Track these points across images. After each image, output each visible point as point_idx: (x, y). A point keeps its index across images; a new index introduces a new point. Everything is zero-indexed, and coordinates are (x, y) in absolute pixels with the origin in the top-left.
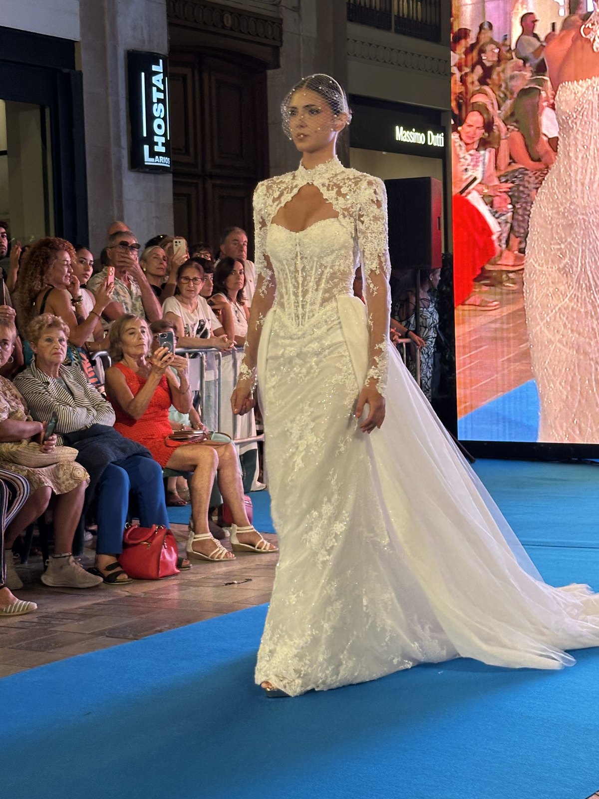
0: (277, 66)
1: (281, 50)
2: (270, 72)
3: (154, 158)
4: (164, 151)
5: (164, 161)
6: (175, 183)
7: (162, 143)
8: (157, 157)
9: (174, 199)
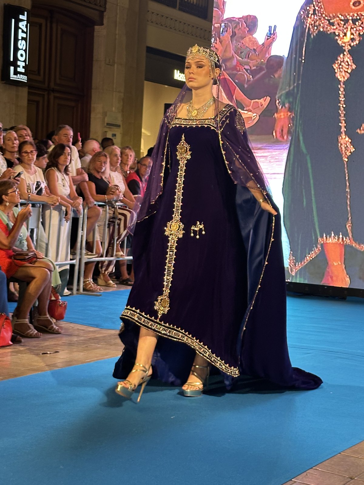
0: (102, 24)
1: (105, 13)
2: (96, 27)
3: (17, 75)
4: (24, 72)
5: (23, 78)
6: (29, 93)
7: (23, 66)
8: (19, 75)
9: (28, 103)
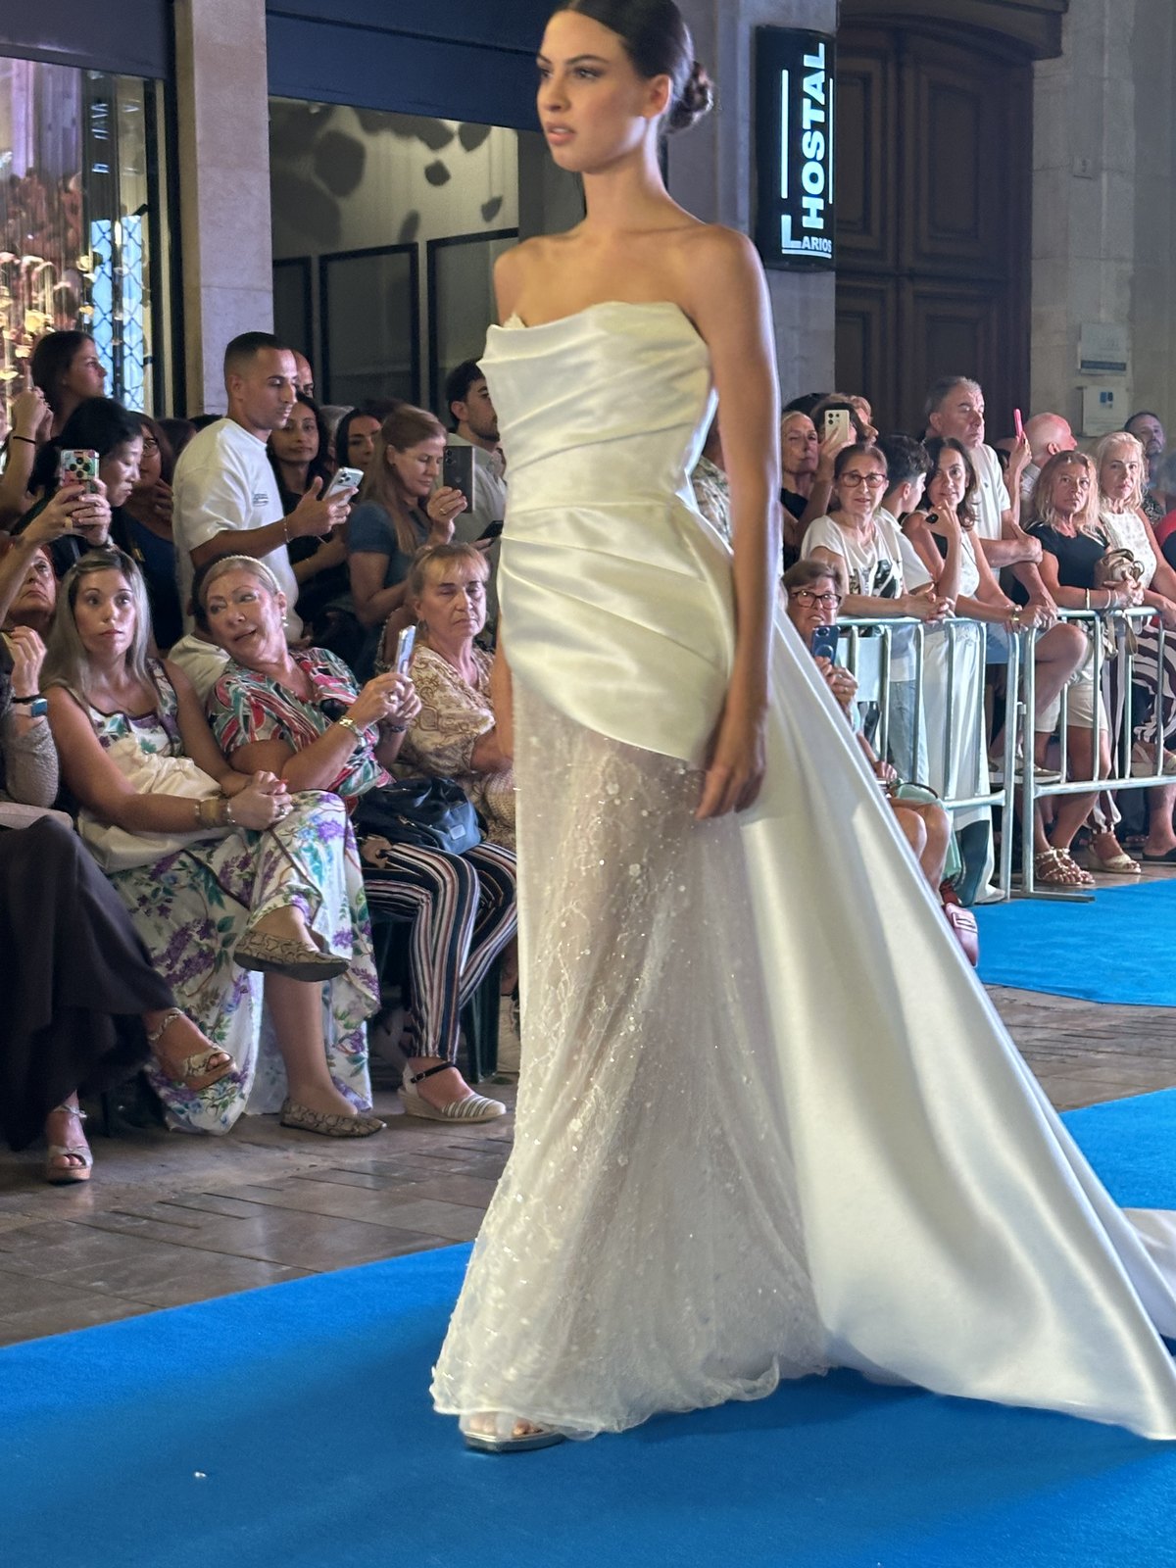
0: (1057, 53)
1: (1065, 18)
2: (1040, 66)
3: (802, 240)
4: (821, 227)
5: (821, 248)
6: (840, 290)
7: (818, 211)
8: (806, 238)
9: (837, 322)
